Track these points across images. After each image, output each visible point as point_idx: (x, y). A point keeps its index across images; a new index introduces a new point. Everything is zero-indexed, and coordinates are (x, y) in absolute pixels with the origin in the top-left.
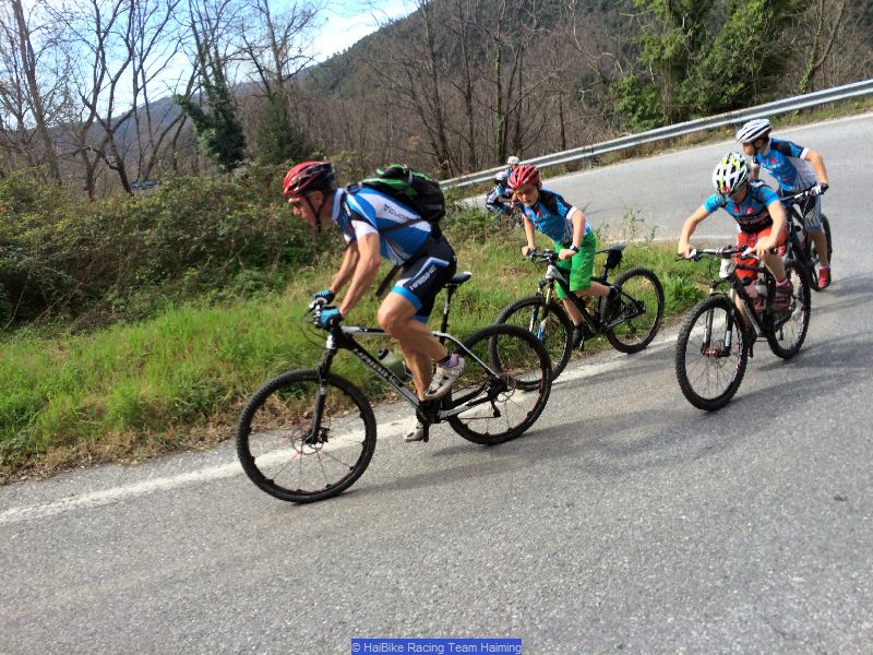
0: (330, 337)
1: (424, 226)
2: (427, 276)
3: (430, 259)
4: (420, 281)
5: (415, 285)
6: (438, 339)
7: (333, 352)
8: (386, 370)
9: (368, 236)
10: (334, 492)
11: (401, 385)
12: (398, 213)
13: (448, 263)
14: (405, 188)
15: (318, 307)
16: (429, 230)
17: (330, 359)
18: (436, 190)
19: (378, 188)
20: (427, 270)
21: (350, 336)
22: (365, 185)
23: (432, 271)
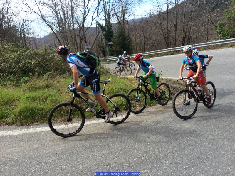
0: (74, 94)
6: (102, 96)
7: (74, 98)
8: (88, 104)
11: (92, 108)
12: (81, 64)
15: (71, 87)
17: (73, 100)
21: (79, 94)
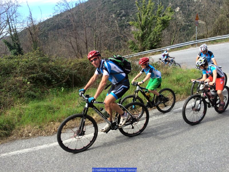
1: (124, 75)
2: (121, 90)
3: (123, 86)
4: (118, 92)
5: (117, 93)
8: (102, 114)
9: (106, 76)
10: (85, 149)
11: (106, 119)
12: (118, 69)
13: (127, 87)
14: (121, 63)
16: (125, 76)
18: (130, 65)
19: (114, 62)
20: (121, 89)
22: (110, 60)
23: (122, 89)
